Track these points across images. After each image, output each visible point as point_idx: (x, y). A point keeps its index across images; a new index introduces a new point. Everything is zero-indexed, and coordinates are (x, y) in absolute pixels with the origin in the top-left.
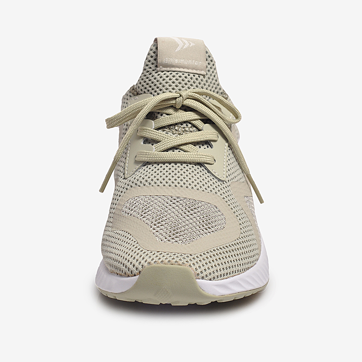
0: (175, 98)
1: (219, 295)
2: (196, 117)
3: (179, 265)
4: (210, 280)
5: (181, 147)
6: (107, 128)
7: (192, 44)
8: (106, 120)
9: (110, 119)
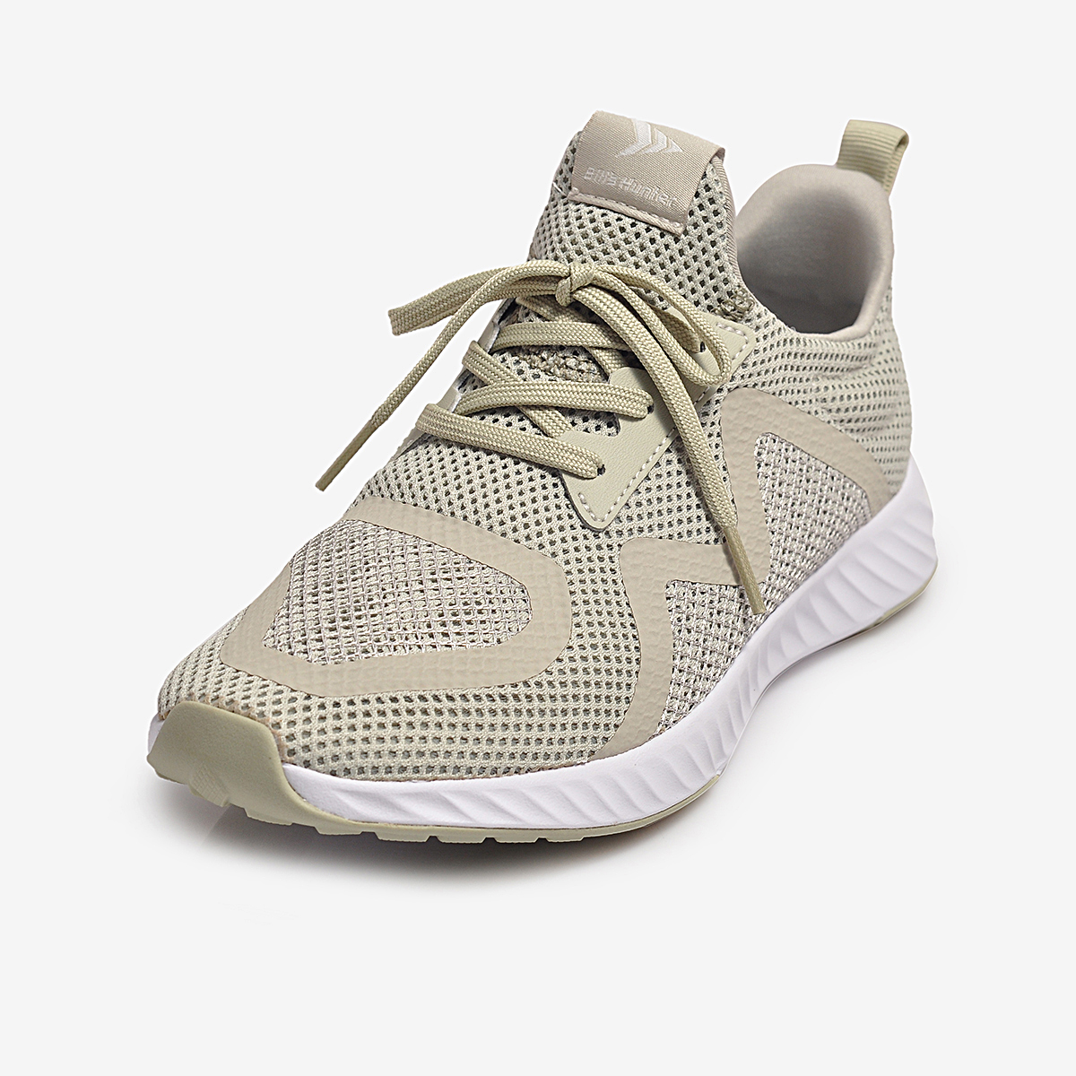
0: (557, 277)
1: (356, 819)
2: (604, 341)
3: (248, 717)
4: (333, 774)
5: (532, 413)
6: (395, 334)
7: (676, 148)
8: (391, 313)
9: (402, 311)
